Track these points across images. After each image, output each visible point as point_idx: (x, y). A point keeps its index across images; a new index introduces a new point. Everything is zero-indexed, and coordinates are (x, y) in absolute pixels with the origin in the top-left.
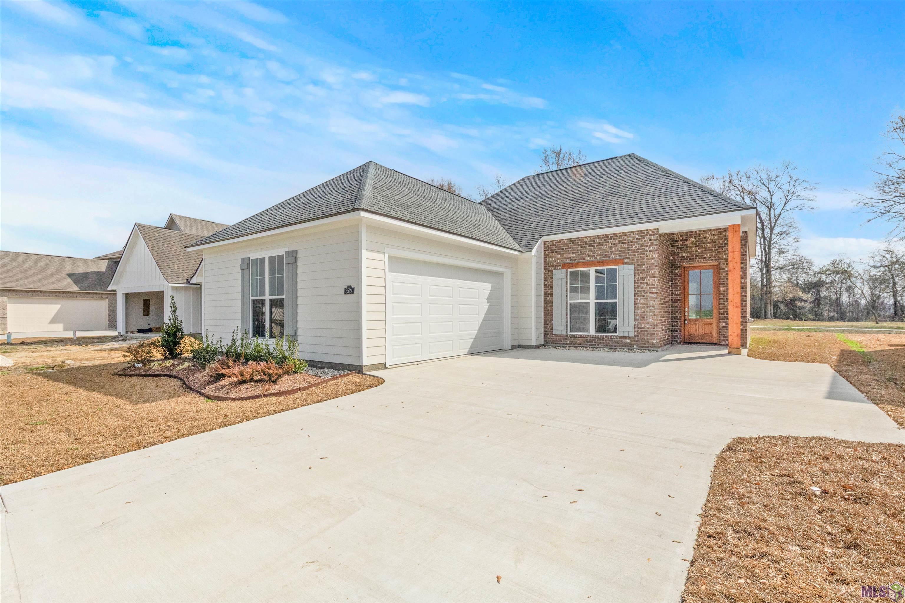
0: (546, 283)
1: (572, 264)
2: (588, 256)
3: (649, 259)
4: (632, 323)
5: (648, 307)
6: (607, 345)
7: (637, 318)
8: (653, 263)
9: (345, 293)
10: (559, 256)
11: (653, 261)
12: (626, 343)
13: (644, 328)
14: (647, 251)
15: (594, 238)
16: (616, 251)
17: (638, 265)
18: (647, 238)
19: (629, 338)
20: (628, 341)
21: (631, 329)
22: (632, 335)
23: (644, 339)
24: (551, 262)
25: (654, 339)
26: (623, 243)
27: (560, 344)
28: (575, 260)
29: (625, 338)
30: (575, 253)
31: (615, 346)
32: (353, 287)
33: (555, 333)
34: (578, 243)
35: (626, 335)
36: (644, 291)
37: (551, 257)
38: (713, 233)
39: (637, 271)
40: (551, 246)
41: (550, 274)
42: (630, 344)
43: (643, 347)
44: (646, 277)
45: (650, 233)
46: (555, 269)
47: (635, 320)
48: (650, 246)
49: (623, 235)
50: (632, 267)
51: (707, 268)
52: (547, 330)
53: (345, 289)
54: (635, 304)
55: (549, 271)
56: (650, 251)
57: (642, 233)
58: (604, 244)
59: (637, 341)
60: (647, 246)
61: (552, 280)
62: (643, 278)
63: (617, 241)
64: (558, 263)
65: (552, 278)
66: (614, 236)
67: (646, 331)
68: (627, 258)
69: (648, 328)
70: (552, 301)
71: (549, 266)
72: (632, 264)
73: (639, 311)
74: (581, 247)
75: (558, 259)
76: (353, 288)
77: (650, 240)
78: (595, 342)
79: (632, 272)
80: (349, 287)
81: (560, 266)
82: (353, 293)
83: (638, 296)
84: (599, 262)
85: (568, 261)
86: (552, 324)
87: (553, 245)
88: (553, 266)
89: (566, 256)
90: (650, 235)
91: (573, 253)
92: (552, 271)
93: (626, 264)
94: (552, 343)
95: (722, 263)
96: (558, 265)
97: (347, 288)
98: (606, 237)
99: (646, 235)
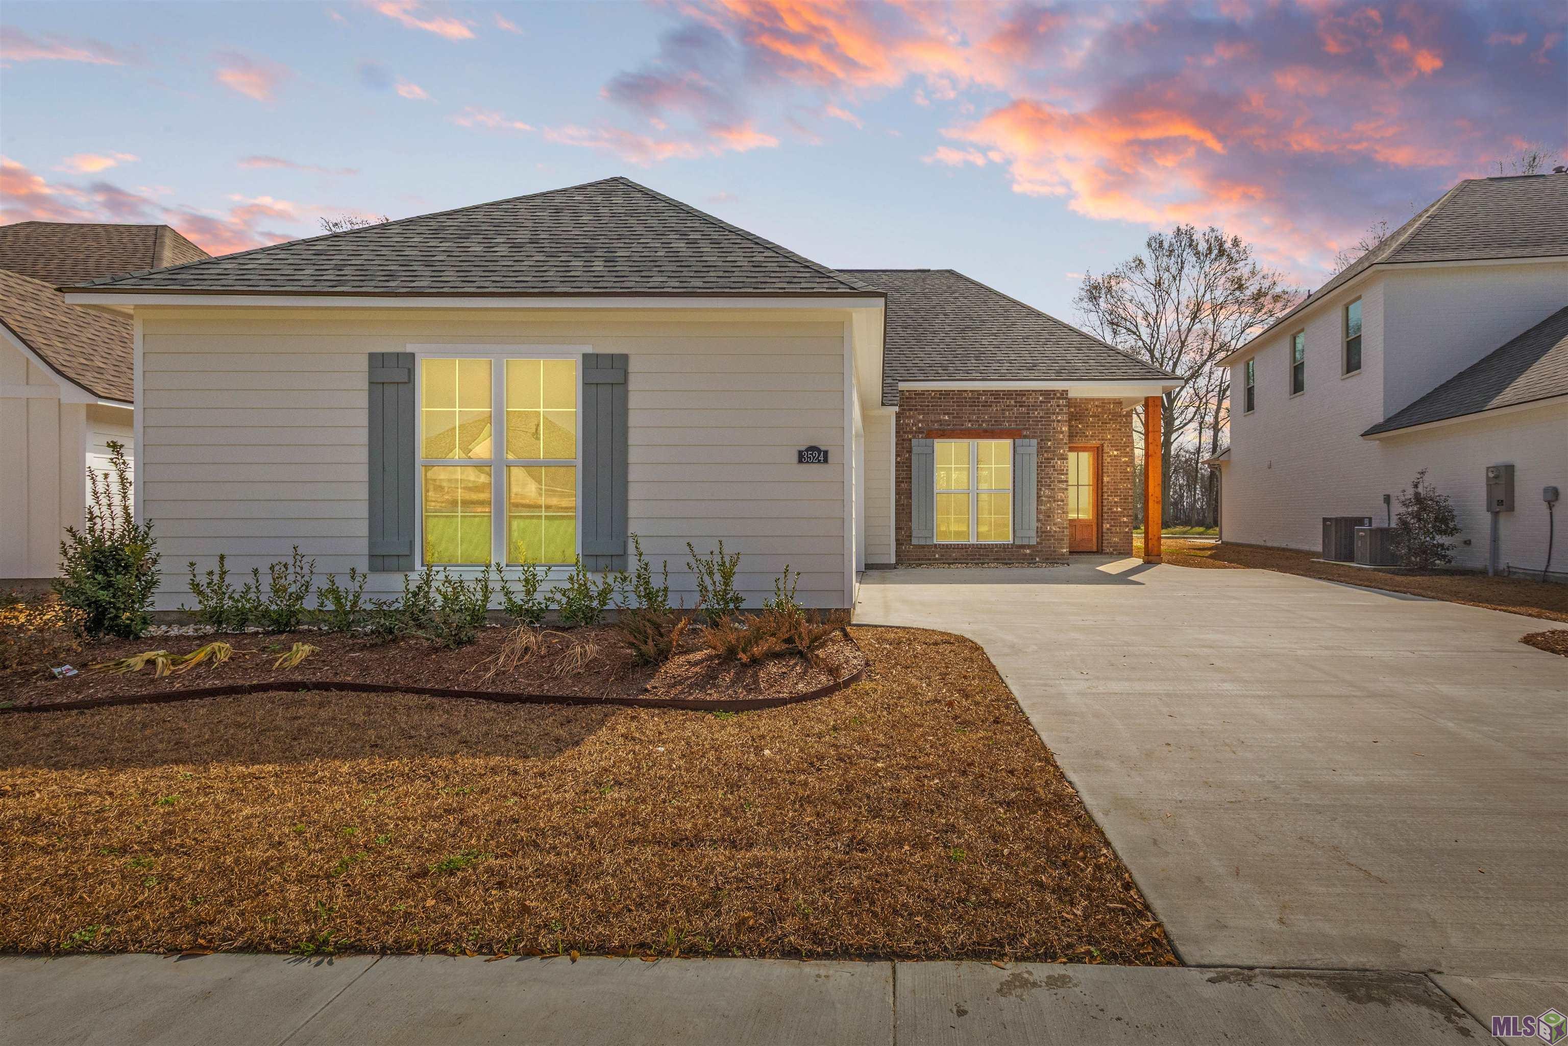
0: (899, 459)
1: (944, 431)
2: (970, 421)
3: (1056, 432)
4: (1034, 524)
5: (1055, 501)
6: (997, 559)
7: (1041, 517)
8: (1062, 439)
9: (800, 461)
10: (921, 417)
11: (1061, 437)
12: (1026, 555)
13: (1050, 532)
14: (1054, 421)
15: (979, 393)
16: (1010, 417)
17: (1041, 440)
18: (1053, 402)
19: (1029, 547)
20: (1028, 551)
21: (1033, 534)
22: (1033, 542)
23: (1050, 547)
24: (907, 425)
25: (1063, 548)
26: (1020, 406)
27: (922, 559)
28: (949, 425)
29: (1023, 547)
30: (948, 414)
31: (1010, 559)
32: (823, 448)
33: (915, 541)
34: (953, 398)
35: (1025, 542)
36: (1050, 478)
37: (907, 417)
38: (1096, 403)
39: (1041, 449)
40: (907, 398)
41: (906, 445)
42: (1030, 555)
43: (1048, 559)
44: (1052, 459)
45: (1058, 395)
46: (914, 437)
47: (1038, 520)
48: (1058, 413)
49: (1022, 393)
50: (1034, 442)
51: (1084, 449)
52: (900, 537)
53: (800, 452)
54: (1039, 497)
55: (903, 440)
56: (1058, 421)
57: (1047, 394)
58: (994, 405)
59: (1041, 551)
60: (1054, 414)
61: (910, 456)
62: (1048, 459)
63: (1013, 402)
64: (919, 428)
65: (910, 452)
66: (1009, 394)
67: (1053, 536)
68: (1027, 429)
69: (1055, 532)
70: (910, 490)
71: (904, 433)
72: (1033, 437)
73: (1043, 507)
74: (958, 406)
75: (920, 421)
76: (826, 453)
77: (1058, 406)
78: (980, 555)
79: (1034, 450)
80: (812, 449)
81: (922, 432)
82: (826, 461)
83: (1042, 486)
84: (985, 431)
85: (936, 426)
86: (910, 528)
87: (911, 398)
88: (911, 433)
89: (932, 417)
90: (1058, 398)
91: (945, 414)
92: (910, 440)
93: (1025, 437)
94: (908, 559)
95: (1105, 445)
96: (920, 431)
97: (808, 449)
98: (996, 394)
99: (1053, 398)
